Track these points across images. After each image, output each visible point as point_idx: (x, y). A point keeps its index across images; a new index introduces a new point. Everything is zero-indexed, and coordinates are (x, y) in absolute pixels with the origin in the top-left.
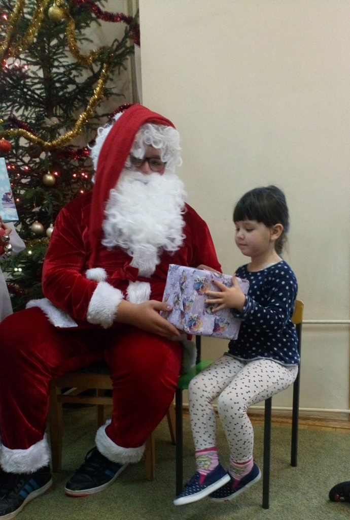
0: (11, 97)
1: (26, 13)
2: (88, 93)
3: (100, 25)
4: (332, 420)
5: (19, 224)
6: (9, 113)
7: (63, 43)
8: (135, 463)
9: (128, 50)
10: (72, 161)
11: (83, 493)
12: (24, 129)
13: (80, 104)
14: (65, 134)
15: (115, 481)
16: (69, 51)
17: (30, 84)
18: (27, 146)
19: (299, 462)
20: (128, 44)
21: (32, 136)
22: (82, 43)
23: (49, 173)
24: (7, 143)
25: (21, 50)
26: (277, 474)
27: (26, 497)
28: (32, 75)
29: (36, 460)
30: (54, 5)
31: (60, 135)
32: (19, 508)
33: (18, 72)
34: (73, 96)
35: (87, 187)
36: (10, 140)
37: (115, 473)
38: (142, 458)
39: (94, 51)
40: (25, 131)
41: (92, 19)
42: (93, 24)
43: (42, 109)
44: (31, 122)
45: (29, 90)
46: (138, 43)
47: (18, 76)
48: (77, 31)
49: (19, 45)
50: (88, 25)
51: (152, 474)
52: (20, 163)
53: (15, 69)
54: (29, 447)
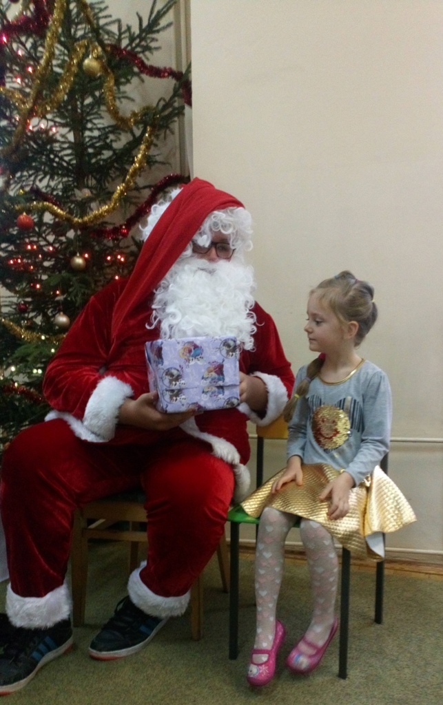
0: (34, 164)
1: (55, 66)
2: (127, 160)
3: (143, 81)
4: (424, 563)
5: (39, 315)
6: (31, 183)
7: (99, 102)
8: (178, 617)
9: (176, 111)
10: (105, 241)
11: (112, 656)
12: (49, 202)
13: (118, 173)
14: (99, 210)
15: (153, 640)
16: (106, 111)
17: (58, 149)
18: (51, 222)
19: (385, 618)
20: (176, 105)
21: (59, 211)
22: (121, 102)
23: (78, 255)
24: (30, 219)
25: (49, 109)
26: (357, 634)
27: (40, 660)
28: (61, 139)
29: (53, 611)
30: (90, 57)
31: (92, 210)
32: (30, 675)
33: (44, 136)
34: (109, 164)
35: (123, 271)
36: (32, 216)
37: (153, 630)
38: (186, 610)
39: (136, 111)
40: (51, 205)
41: (134, 74)
42: (135, 80)
43: (71, 179)
44: (57, 194)
45: (56, 156)
46: (190, 103)
47: (44, 139)
48: (115, 88)
49: (47, 103)
50: (128, 81)
51: (199, 631)
52: (42, 243)
53: (40, 131)
54: (45, 594)
